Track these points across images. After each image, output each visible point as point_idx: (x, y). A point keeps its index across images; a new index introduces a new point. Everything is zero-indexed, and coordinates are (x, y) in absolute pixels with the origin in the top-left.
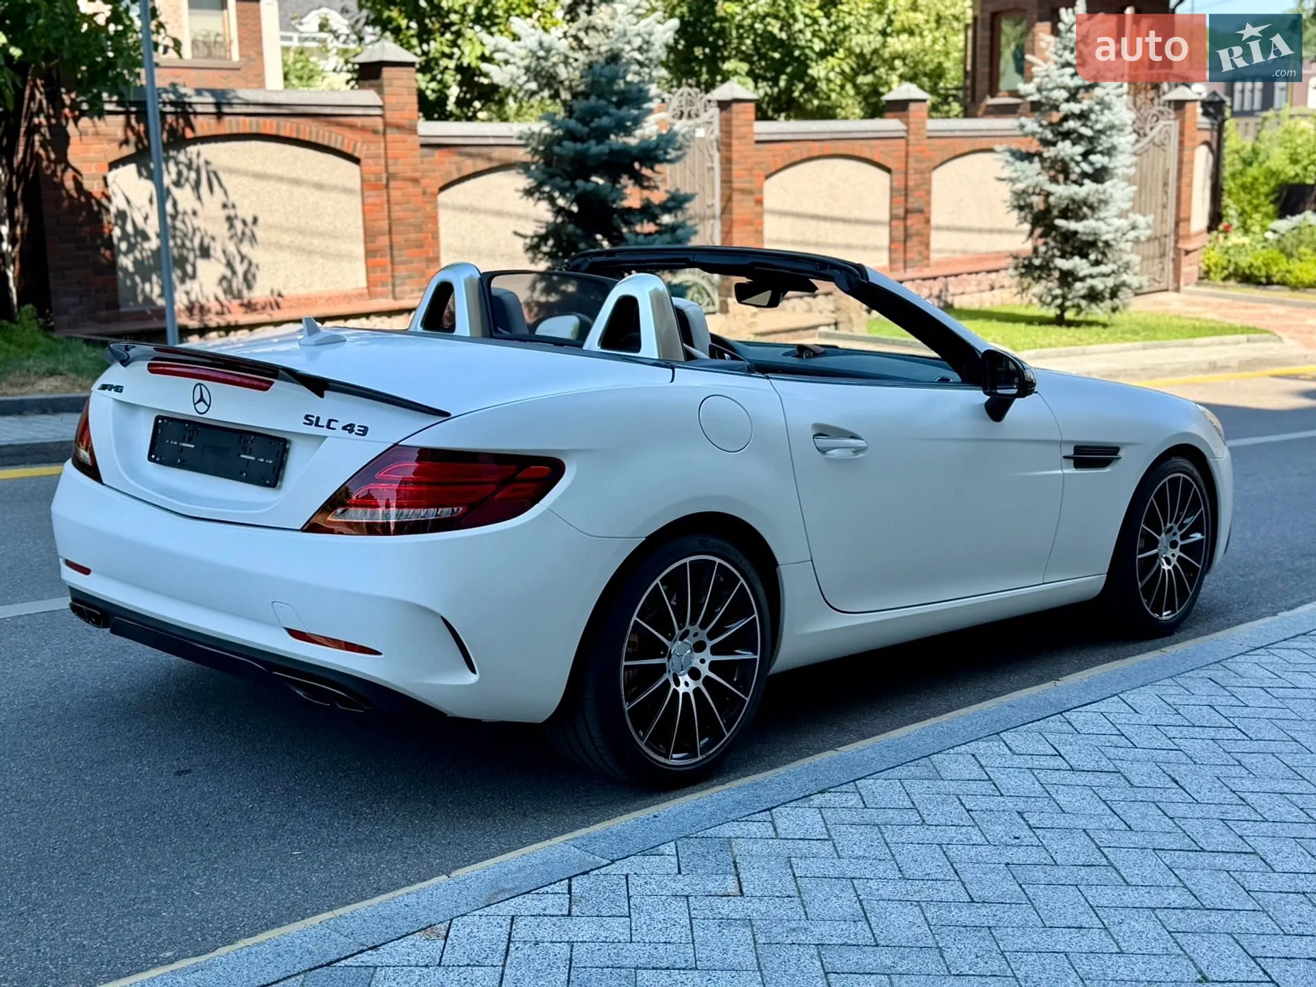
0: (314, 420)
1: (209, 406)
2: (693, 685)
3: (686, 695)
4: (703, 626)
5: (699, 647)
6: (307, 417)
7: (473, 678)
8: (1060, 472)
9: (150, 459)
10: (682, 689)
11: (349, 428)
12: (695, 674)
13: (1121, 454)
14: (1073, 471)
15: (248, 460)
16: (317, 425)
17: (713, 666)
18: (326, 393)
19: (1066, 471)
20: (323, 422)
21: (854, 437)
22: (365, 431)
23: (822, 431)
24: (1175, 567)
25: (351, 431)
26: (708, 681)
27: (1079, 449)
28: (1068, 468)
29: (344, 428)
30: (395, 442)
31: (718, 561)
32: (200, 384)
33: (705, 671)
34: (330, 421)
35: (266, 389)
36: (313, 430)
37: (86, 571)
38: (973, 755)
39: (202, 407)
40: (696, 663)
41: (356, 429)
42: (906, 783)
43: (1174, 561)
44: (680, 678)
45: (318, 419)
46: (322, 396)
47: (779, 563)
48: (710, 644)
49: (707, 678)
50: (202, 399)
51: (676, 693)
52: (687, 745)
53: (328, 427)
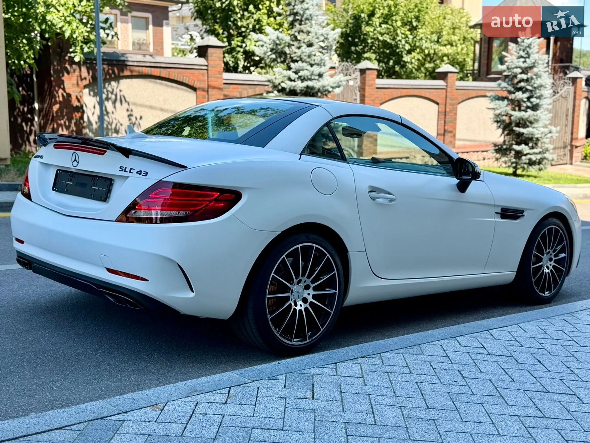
0: (124, 169)
1: (78, 163)
2: (304, 306)
3: (300, 311)
4: (309, 277)
5: (307, 287)
6: (121, 167)
7: (192, 295)
8: (493, 220)
9: (53, 190)
10: (298, 308)
11: (139, 173)
12: (305, 300)
13: (524, 214)
14: (500, 220)
15: (95, 189)
16: (125, 171)
17: (314, 297)
18: (130, 156)
19: (496, 220)
20: (128, 170)
21: (389, 194)
22: (146, 174)
23: (373, 190)
24: (551, 271)
25: (140, 174)
26: (311, 304)
27: (503, 210)
28: (497, 218)
29: (137, 173)
30: (160, 179)
31: (315, 246)
32: (75, 153)
33: (310, 299)
34: (131, 169)
35: (103, 154)
36: (123, 174)
37: (23, 242)
38: (441, 346)
39: (75, 164)
40: (306, 295)
41: (142, 173)
42: (405, 356)
43: (551, 267)
44: (297, 302)
45: (126, 168)
46: (128, 157)
47: (349, 250)
48: (312, 286)
49: (311, 302)
50: (75, 160)
51: (295, 310)
52: (301, 335)
53: (130, 172)
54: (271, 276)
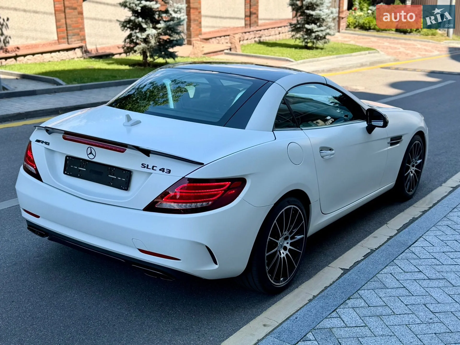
0: (146, 166)
1: (95, 156)
2: (285, 253)
3: (284, 257)
4: (288, 231)
5: (286, 239)
6: (142, 164)
7: (216, 267)
8: (387, 149)
9: (64, 173)
10: (282, 256)
11: (162, 170)
12: (285, 249)
13: (403, 138)
14: (391, 147)
15: (113, 178)
16: (147, 168)
17: (291, 244)
18: (150, 155)
19: (389, 148)
20: (150, 167)
21: (331, 150)
22: (169, 171)
23: (322, 149)
24: (414, 174)
25: (163, 171)
26: (290, 250)
27: (392, 139)
28: (389, 147)
29: (160, 170)
30: (183, 176)
31: (293, 206)
32: (91, 147)
33: (289, 247)
34: (153, 167)
35: (123, 152)
36: (145, 170)
37: (38, 217)
38: (391, 274)
39: (91, 156)
40: (285, 244)
41: (165, 170)
43: (413, 172)
44: (281, 251)
45: (148, 165)
46: (149, 156)
47: (311, 203)
48: (290, 236)
49: (290, 249)
50: (91, 153)
51: (281, 258)
53: (153, 169)
54: (268, 239)
